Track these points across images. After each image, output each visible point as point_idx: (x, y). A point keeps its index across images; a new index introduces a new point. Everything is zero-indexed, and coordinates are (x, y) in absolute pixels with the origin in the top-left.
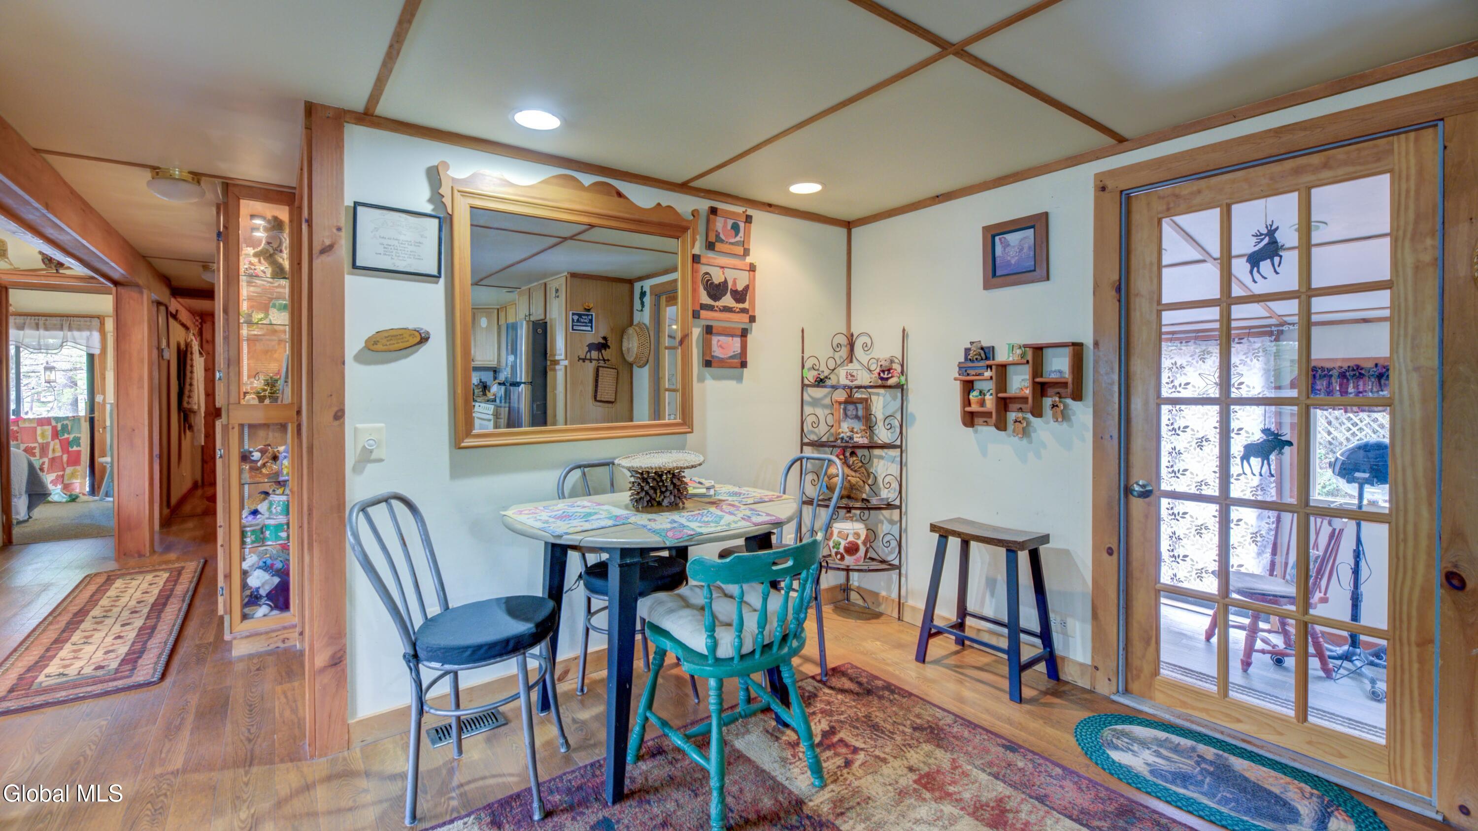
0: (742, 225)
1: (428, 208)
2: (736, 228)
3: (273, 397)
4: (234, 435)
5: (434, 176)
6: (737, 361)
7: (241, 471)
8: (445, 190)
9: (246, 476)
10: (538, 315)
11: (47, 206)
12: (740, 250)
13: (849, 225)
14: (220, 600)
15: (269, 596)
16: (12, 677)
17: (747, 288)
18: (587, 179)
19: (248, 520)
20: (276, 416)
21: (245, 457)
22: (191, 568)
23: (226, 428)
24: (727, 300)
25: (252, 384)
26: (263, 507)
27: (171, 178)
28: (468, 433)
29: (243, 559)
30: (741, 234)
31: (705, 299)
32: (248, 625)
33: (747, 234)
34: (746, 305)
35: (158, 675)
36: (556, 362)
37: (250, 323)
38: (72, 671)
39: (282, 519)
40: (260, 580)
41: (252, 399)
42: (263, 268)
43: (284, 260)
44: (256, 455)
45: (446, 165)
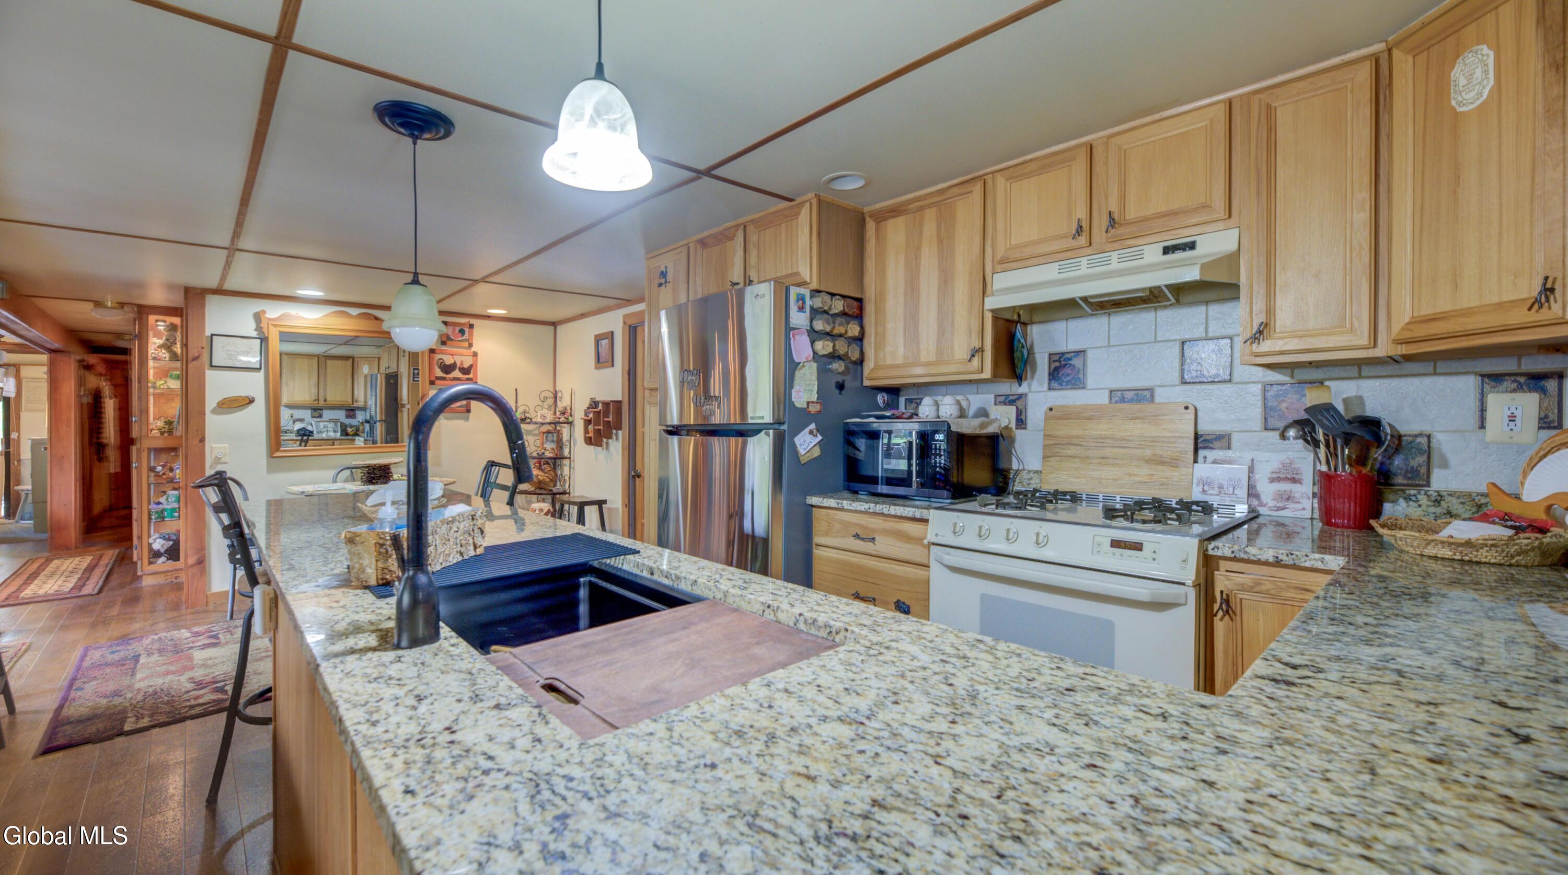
0: (467, 330)
1: (255, 334)
2: (462, 332)
3: (170, 432)
4: (144, 455)
5: (258, 317)
6: (464, 409)
7: (148, 477)
8: (264, 324)
9: (152, 479)
10: (393, 369)
11: (30, 325)
12: (466, 344)
13: (554, 324)
14: (135, 552)
15: (166, 551)
16: (5, 594)
17: (471, 366)
18: (354, 312)
19: (153, 507)
20: (170, 443)
21: (152, 469)
22: (110, 555)
23: (139, 451)
24: (456, 373)
25: (156, 424)
26: (163, 500)
27: (106, 307)
28: (278, 450)
29: (149, 536)
30: (467, 334)
31: (438, 373)
32: (153, 568)
33: (471, 334)
34: (471, 376)
35: (96, 591)
36: (403, 406)
37: (154, 388)
38: (42, 592)
39: (175, 505)
40: (159, 544)
41: (156, 433)
42: (164, 354)
43: (178, 349)
44: (159, 468)
45: (264, 312)
